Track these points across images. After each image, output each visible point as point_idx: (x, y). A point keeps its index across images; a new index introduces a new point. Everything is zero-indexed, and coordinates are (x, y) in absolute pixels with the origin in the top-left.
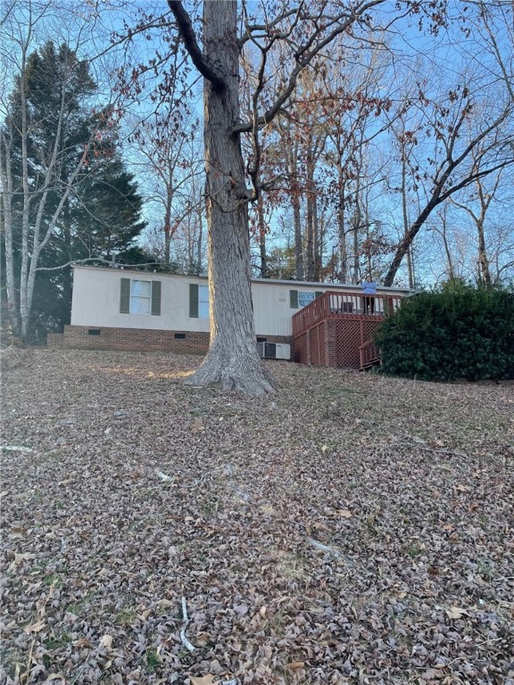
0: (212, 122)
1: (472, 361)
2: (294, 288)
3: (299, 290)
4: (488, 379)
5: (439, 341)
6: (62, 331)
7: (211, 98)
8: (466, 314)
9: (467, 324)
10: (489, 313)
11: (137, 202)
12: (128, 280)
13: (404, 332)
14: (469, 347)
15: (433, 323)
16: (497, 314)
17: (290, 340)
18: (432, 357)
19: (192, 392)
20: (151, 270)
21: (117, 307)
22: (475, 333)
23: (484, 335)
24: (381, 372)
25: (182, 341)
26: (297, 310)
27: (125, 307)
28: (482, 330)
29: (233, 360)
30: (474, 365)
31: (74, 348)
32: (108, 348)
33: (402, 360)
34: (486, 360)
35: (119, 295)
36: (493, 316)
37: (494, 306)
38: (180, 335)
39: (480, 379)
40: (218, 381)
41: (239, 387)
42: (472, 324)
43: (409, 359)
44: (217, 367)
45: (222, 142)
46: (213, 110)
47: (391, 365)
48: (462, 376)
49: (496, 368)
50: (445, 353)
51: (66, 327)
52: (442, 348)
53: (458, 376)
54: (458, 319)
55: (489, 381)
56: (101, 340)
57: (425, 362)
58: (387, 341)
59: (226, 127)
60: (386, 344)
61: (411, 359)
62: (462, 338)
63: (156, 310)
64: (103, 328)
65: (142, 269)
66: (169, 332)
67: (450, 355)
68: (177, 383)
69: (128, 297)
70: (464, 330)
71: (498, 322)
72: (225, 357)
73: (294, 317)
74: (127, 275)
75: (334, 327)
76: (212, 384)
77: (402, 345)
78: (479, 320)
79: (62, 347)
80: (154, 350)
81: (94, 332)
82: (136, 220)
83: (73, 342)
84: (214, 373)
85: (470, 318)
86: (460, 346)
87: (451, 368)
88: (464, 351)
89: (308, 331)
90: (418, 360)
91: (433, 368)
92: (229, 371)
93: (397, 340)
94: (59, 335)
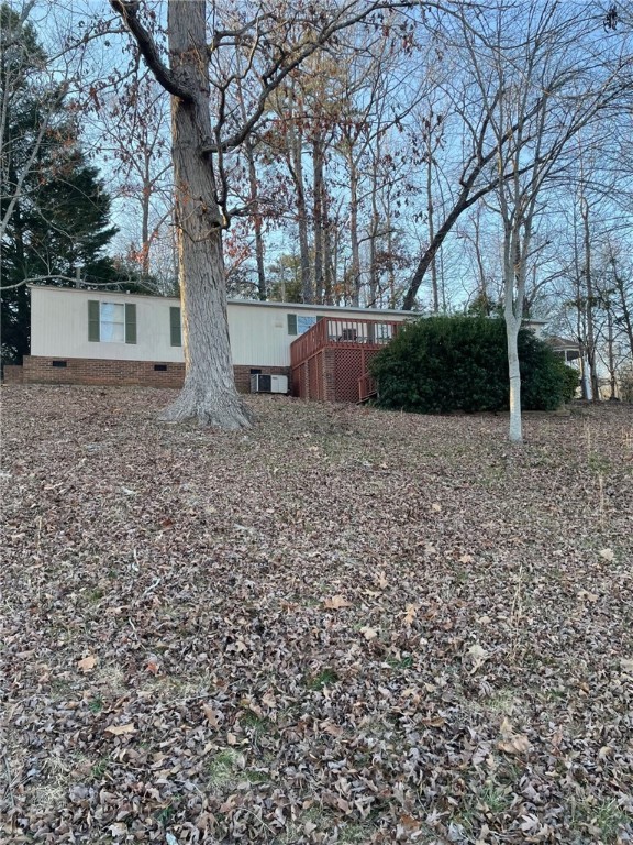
0: (180, 140)
1: (468, 392)
2: (292, 312)
3: (298, 313)
4: (484, 410)
5: (434, 371)
6: (20, 362)
7: (178, 113)
8: (464, 343)
9: (463, 353)
10: (487, 342)
11: (104, 203)
12: (97, 303)
13: (399, 363)
14: (465, 378)
15: (429, 353)
16: (495, 343)
17: (287, 372)
18: (427, 388)
19: (166, 427)
20: (124, 289)
21: (85, 333)
22: (472, 363)
23: (481, 366)
24: (377, 406)
25: (163, 374)
26: (296, 337)
27: (94, 334)
28: (478, 359)
29: (209, 395)
30: (470, 396)
31: (36, 382)
32: (76, 382)
33: (397, 392)
34: (483, 391)
35: (86, 320)
36: (491, 344)
37: (492, 334)
38: (161, 367)
39: (477, 411)
40: (194, 416)
41: (214, 422)
42: (469, 353)
43: (403, 391)
44: (193, 403)
45: (192, 162)
46: (180, 126)
47: (386, 397)
48: (458, 409)
49: (493, 399)
50: (441, 385)
51: (25, 358)
52: (437, 378)
53: (453, 408)
54: (454, 348)
55: (486, 413)
56: (67, 373)
57: (420, 394)
58: (383, 372)
59: (196, 146)
60: (382, 375)
61: (405, 391)
62: (457, 368)
63: (131, 337)
64: (69, 359)
65: (112, 289)
66: (147, 363)
67: (445, 386)
68: (151, 419)
69: (98, 323)
70: (460, 360)
71: (495, 352)
72: (200, 393)
73: (292, 345)
74: (95, 297)
75: (333, 357)
76: (187, 420)
77: (397, 376)
78: (476, 349)
79: (21, 382)
80: (130, 384)
81: (59, 363)
82: (104, 225)
83: (34, 374)
84: (190, 408)
85: (467, 347)
86: (456, 376)
87: (447, 400)
88: (460, 382)
89: (306, 361)
90: (413, 392)
91: (429, 401)
92: (205, 406)
93: (392, 371)
94: (18, 367)
